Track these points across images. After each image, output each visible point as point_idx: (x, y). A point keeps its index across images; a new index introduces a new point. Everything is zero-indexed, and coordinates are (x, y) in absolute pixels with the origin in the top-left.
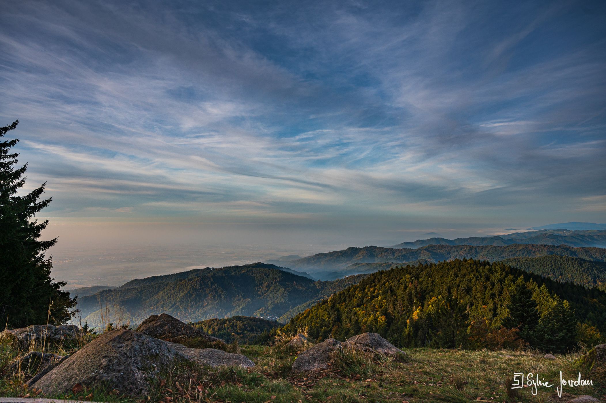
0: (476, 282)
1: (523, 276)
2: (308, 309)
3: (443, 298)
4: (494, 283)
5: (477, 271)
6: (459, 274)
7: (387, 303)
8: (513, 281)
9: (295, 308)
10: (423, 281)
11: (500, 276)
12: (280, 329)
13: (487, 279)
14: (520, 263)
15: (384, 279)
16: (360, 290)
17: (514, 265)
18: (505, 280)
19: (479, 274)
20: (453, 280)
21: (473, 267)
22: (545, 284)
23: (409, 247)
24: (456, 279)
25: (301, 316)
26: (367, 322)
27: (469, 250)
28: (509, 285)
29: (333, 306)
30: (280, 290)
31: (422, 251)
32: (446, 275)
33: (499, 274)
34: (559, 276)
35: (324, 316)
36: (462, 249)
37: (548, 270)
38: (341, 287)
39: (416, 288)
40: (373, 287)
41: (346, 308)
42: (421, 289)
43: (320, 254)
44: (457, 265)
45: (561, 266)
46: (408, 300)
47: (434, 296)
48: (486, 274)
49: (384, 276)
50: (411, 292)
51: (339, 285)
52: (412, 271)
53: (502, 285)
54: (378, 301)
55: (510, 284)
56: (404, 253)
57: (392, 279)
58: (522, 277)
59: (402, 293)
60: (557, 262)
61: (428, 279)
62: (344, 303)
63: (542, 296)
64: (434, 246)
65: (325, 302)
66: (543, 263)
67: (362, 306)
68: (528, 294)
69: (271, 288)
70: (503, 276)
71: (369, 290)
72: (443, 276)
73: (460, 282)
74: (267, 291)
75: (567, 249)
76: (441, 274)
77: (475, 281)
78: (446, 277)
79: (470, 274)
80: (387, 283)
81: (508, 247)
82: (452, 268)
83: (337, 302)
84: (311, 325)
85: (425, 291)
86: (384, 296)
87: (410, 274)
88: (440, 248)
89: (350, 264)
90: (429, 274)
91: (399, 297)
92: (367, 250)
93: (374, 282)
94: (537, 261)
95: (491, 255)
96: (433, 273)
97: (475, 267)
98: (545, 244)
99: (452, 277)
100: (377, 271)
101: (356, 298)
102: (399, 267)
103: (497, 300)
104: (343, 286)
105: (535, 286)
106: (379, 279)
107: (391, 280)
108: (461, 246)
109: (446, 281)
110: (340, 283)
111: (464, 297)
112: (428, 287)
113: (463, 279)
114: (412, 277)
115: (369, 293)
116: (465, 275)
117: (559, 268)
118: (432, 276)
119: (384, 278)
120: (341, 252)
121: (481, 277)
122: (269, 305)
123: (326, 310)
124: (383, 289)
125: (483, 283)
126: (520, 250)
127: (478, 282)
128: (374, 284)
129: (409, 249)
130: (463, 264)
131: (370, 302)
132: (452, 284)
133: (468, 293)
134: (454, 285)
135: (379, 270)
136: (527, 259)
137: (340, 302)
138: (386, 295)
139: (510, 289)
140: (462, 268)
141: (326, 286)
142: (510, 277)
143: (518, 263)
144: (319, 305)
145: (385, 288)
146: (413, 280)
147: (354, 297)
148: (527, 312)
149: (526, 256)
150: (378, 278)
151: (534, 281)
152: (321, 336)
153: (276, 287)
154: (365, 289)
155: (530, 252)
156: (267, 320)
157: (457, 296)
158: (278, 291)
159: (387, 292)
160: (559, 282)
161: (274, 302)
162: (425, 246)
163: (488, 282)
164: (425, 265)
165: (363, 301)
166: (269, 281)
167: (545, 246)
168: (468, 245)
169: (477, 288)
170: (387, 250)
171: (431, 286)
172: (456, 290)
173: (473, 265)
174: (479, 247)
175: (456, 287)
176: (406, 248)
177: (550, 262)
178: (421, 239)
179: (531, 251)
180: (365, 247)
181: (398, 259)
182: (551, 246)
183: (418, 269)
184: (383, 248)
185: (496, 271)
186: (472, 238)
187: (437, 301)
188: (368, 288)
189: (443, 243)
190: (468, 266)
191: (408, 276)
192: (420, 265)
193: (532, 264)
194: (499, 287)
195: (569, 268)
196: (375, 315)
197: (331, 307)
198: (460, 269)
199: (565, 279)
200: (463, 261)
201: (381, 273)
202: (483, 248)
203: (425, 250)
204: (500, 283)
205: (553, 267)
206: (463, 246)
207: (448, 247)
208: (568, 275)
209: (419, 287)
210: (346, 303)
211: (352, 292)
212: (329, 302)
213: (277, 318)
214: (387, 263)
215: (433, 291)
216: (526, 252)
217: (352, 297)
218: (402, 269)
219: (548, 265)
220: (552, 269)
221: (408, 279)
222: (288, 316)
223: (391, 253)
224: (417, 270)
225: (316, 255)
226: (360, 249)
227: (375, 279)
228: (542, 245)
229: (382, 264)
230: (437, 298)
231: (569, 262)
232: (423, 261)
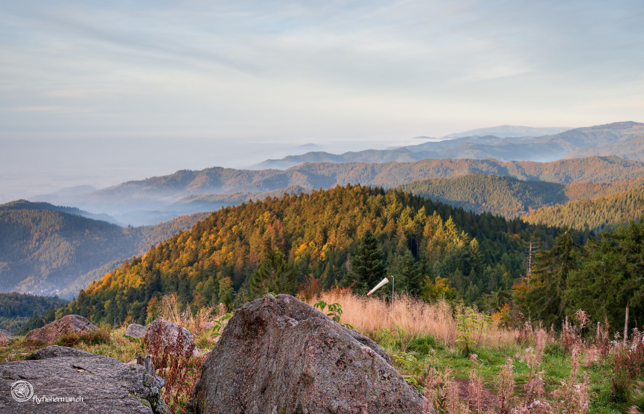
0: (362, 219)
1: (425, 208)
2: (108, 275)
3: (316, 244)
4: (386, 219)
5: (365, 203)
6: (340, 208)
7: (234, 257)
8: (412, 216)
9: (88, 273)
10: (289, 220)
11: (396, 209)
12: (62, 308)
13: (378, 213)
14: (432, 187)
15: (231, 220)
16: (193, 239)
17: (424, 190)
18: (400, 214)
19: (367, 208)
20: (330, 218)
21: (360, 197)
22: (452, 217)
23: (274, 167)
24: (335, 216)
25: (97, 286)
26: (203, 287)
27: (363, 169)
28: (406, 222)
29: (149, 266)
30: (62, 244)
31: (295, 173)
32: (321, 211)
33: (394, 206)
34: (482, 203)
35: (135, 284)
36: (353, 168)
37: (469, 195)
38: (167, 234)
39: (277, 231)
40: (213, 233)
41: (170, 267)
42: (285, 233)
43: (129, 182)
44: (337, 195)
45: (485, 188)
46: (265, 251)
47: (304, 242)
48: (377, 206)
49: (231, 216)
50: (270, 239)
51: (164, 232)
52: (273, 206)
53: (396, 222)
54: (220, 254)
55: (407, 220)
56: (266, 177)
57: (244, 219)
58: (423, 209)
59: (256, 241)
60: (481, 184)
61: (296, 217)
62: (167, 261)
63: (447, 235)
64: (313, 164)
65: (137, 262)
66: (462, 185)
67: (196, 263)
68: (373, 243)
69: (45, 242)
70: (399, 209)
71: (208, 238)
72: (317, 212)
73: (341, 219)
74: (38, 248)
75: (494, 164)
76: (314, 210)
77: (360, 218)
78: (322, 213)
79: (354, 207)
80: (235, 227)
81: (417, 163)
82: (331, 200)
83: (157, 259)
84: (114, 299)
85: (291, 235)
86: (231, 246)
87: (270, 210)
88: (321, 167)
89: (182, 198)
90: (298, 210)
91: (252, 247)
92: (207, 174)
93: (215, 226)
94: (455, 183)
95: (393, 177)
96: (303, 208)
97: (362, 197)
98: (466, 158)
99: (330, 214)
100: (221, 209)
101: (187, 252)
102: (255, 201)
103: (389, 244)
104: (169, 232)
105: (439, 222)
106: (224, 220)
107: (241, 222)
108: (352, 163)
109: (320, 220)
110: (164, 228)
111: (345, 241)
112: (295, 229)
113: (344, 215)
114: (272, 216)
115: (207, 244)
116: (347, 210)
117: (483, 191)
118: (302, 212)
119: (231, 218)
120: (165, 178)
121: (370, 212)
122: (42, 272)
123: (138, 273)
124: (228, 235)
125: (372, 220)
126: (433, 168)
127: (364, 219)
128: (215, 228)
129: (274, 170)
130: (346, 192)
131: (208, 257)
132: (330, 223)
133: (350, 235)
134: (332, 225)
135: (223, 207)
136: (441, 181)
137: (161, 260)
138: (234, 244)
139: (407, 226)
140: (344, 199)
141: (141, 235)
142: (408, 209)
143: (429, 186)
144: (127, 266)
145: (232, 234)
146: (274, 220)
147: (183, 251)
148: (370, 266)
149: (441, 175)
150: (222, 220)
151: (437, 214)
152: (130, 315)
153: (54, 240)
154: (202, 236)
155: (446, 171)
156: (39, 295)
157: (336, 241)
158: (58, 246)
159: (235, 240)
160: (474, 213)
161: (51, 265)
162: (299, 164)
163: (379, 219)
164: (293, 196)
165: (197, 256)
166: (40, 231)
167: (467, 160)
168: (361, 162)
169: (363, 228)
170: (240, 173)
171: (299, 228)
172: (334, 232)
173: (361, 194)
174: (377, 164)
175: (334, 228)
176: (270, 170)
177: (472, 184)
178: (293, 154)
179: (448, 168)
180: (205, 170)
181: (257, 186)
182: (474, 160)
183: (282, 202)
184: (234, 170)
185: (390, 202)
186: (368, 151)
187: (307, 250)
188: (206, 235)
189: (326, 160)
190: (353, 196)
191: (267, 214)
192: (285, 197)
193: (448, 187)
194: (392, 226)
195: (495, 192)
196: (215, 277)
197: (147, 268)
198: (341, 200)
199: (489, 207)
200: (347, 188)
201: (227, 211)
202: (382, 166)
203: (299, 171)
204: (394, 219)
205: (475, 190)
206: (354, 163)
207: (332, 166)
208: (493, 200)
209: (282, 230)
210: (171, 262)
211: (180, 243)
212: (145, 260)
213: (57, 291)
214: (241, 193)
215: (302, 235)
216: (441, 171)
217: (180, 250)
218: (259, 203)
219: (469, 189)
220: (473, 194)
221: (267, 218)
222: (77, 287)
223: (247, 177)
224: (281, 205)
225: (124, 184)
226: (197, 172)
227: (216, 220)
228: (463, 160)
229: (232, 196)
230: (308, 245)
231: (495, 183)
232: (295, 189)
